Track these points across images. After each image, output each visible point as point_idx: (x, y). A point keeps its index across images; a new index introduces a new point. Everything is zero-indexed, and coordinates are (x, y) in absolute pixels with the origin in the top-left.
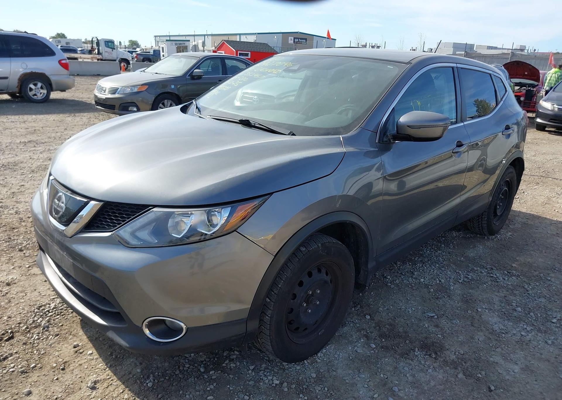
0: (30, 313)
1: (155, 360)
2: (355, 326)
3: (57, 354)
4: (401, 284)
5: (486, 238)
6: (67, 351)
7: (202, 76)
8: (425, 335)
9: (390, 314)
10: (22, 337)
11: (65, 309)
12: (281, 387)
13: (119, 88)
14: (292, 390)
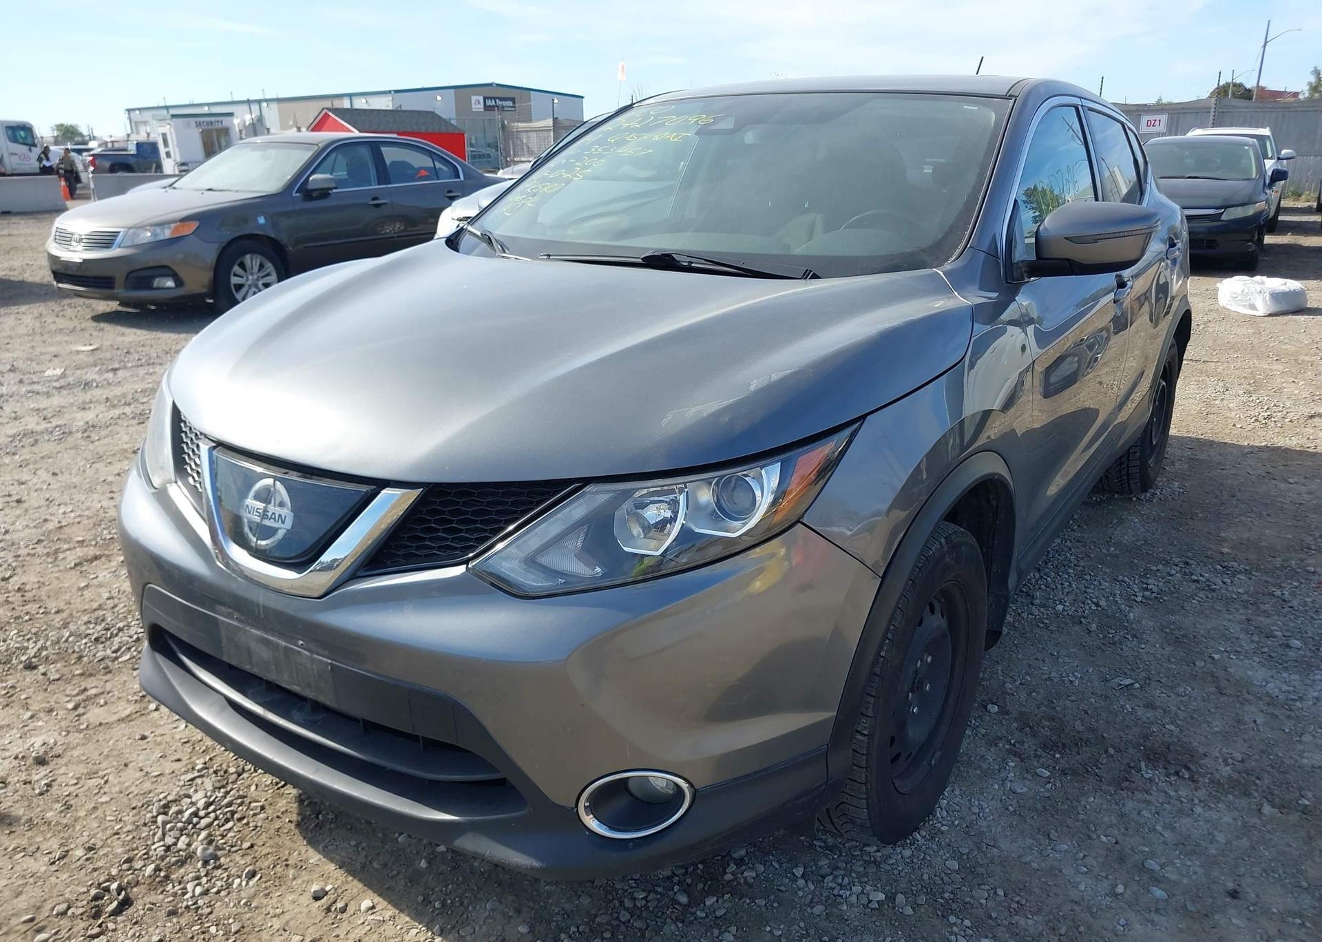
0: (146, 829)
1: (549, 895)
2: (976, 734)
3: (277, 924)
4: (1020, 622)
5: (1134, 499)
6: (300, 913)
7: (331, 189)
8: (1136, 730)
9: (1034, 694)
10: (156, 897)
11: (239, 801)
12: (894, 908)
13: (119, 232)
14: (922, 910)
